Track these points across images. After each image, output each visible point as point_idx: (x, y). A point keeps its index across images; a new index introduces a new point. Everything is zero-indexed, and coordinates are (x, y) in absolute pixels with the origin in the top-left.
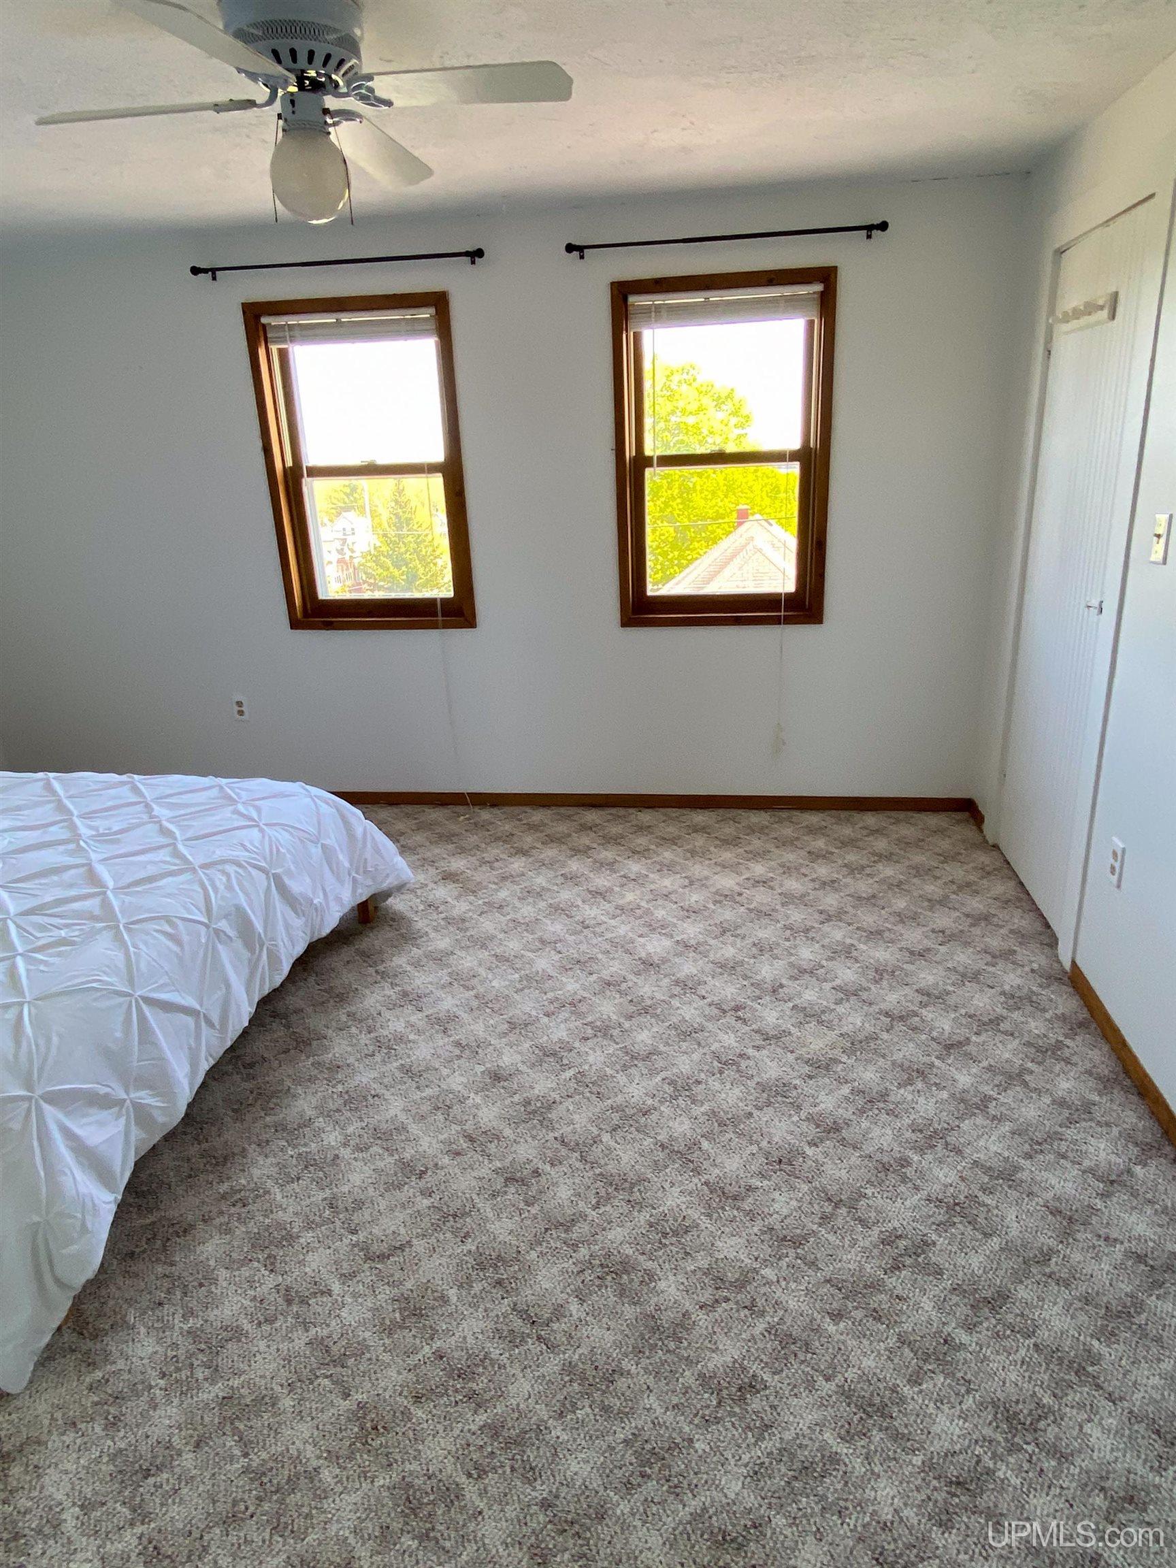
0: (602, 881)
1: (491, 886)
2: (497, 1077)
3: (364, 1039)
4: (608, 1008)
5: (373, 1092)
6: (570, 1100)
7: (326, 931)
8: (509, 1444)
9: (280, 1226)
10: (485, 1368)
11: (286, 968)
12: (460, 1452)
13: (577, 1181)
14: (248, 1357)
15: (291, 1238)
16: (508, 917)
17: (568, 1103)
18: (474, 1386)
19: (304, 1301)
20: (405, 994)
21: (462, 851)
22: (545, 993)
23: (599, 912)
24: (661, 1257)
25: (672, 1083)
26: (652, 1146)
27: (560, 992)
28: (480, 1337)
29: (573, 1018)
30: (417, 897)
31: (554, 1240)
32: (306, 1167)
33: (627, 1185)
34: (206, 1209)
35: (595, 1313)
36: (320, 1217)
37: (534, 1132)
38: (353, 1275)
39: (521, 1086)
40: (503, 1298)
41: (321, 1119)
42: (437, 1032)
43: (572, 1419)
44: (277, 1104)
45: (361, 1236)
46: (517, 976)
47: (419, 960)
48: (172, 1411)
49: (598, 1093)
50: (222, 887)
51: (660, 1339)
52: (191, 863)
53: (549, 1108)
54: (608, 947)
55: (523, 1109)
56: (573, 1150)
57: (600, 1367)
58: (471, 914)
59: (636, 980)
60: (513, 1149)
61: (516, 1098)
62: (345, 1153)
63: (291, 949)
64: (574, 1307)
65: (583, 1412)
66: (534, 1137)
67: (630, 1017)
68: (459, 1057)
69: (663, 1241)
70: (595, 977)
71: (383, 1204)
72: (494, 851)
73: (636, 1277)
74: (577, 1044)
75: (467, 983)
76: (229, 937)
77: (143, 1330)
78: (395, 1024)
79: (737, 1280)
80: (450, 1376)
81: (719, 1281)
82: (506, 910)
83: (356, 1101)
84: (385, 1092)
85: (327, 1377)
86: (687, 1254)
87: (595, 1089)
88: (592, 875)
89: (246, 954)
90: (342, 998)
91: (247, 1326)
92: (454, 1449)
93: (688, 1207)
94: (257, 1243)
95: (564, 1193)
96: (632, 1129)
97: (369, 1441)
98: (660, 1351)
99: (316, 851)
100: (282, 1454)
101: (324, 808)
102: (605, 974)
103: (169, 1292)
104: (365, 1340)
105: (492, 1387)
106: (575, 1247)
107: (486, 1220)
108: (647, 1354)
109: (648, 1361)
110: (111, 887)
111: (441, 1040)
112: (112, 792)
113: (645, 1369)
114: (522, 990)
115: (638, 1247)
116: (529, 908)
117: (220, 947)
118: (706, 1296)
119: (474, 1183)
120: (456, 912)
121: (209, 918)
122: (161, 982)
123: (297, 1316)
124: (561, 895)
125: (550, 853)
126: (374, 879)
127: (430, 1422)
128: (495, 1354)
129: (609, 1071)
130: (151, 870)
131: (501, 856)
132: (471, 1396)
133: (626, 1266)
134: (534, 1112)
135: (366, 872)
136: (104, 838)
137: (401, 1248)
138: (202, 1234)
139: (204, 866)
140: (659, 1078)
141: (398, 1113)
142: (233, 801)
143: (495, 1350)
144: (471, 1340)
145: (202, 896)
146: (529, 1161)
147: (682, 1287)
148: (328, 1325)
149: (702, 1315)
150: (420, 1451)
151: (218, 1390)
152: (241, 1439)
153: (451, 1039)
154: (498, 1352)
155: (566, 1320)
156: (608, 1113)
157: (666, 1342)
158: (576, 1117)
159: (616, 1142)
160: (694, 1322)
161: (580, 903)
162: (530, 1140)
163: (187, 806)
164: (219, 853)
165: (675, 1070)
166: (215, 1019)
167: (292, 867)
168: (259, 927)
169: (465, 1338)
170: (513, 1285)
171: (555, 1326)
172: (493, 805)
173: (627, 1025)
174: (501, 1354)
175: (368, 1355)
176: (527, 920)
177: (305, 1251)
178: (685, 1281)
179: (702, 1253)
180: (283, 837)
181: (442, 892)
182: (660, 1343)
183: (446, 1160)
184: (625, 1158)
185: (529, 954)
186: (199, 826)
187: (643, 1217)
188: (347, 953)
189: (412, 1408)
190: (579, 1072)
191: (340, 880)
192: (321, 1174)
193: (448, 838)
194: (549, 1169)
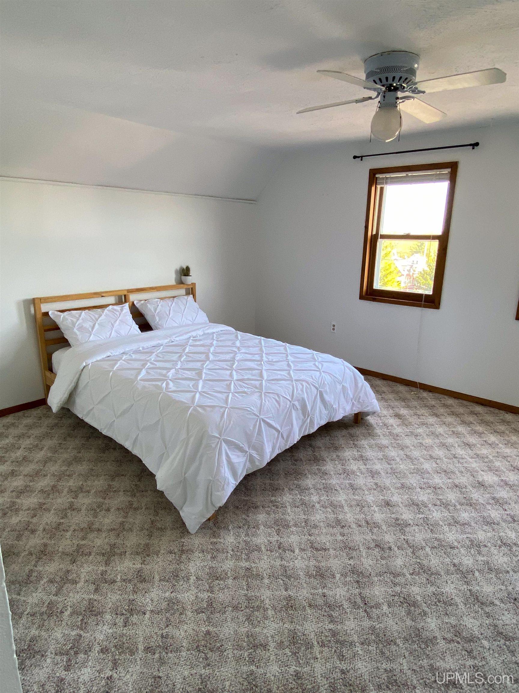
0: (472, 440)
1: (415, 425)
2: (388, 504)
3: (339, 467)
4: (452, 496)
5: (336, 488)
6: (417, 527)
7: (336, 419)
8: (337, 642)
9: (286, 520)
10: (340, 609)
11: (316, 428)
12: (318, 633)
13: (406, 560)
14: (260, 559)
15: (288, 526)
16: (419, 441)
17: (416, 528)
18: (333, 614)
19: (284, 551)
20: (361, 456)
21: (408, 407)
22: (423, 479)
23: (465, 453)
24: (433, 609)
25: (472, 541)
26: (449, 562)
27: (430, 481)
28: (342, 597)
29: (432, 494)
30: (381, 420)
31: (388, 578)
32: (302, 504)
33: (429, 572)
34: (264, 503)
35: (393, 614)
36: (301, 524)
37: (396, 533)
38: (304, 550)
39: (397, 512)
40: (357, 588)
41: (313, 490)
42: (369, 476)
43: (366, 648)
44: (300, 478)
45: (312, 538)
46: (413, 467)
47: (373, 445)
48: (231, 563)
49: (432, 530)
50: (299, 389)
51: (419, 641)
52: (292, 378)
53: (406, 526)
54: (463, 470)
55: (394, 521)
56: (410, 547)
57: (386, 636)
58: (401, 434)
59: (471, 489)
60: (384, 535)
61: (393, 516)
62: (317, 506)
63: (320, 421)
64: (385, 607)
65: (372, 648)
66: (394, 534)
67: (461, 504)
68: (375, 489)
69: (437, 603)
70: (451, 481)
71: (324, 531)
72: (423, 411)
73: (418, 611)
74: (430, 506)
75: (389, 462)
76: (298, 409)
77: (232, 533)
78: (354, 466)
79: (467, 637)
80: (325, 605)
81: (458, 633)
82: (418, 437)
83: (328, 489)
84: (340, 490)
85: (282, 580)
86: (447, 614)
87: (431, 527)
88: (468, 436)
89: (302, 417)
90: (336, 449)
91: (263, 549)
92: (316, 631)
93: (456, 596)
94: (276, 522)
95: (399, 562)
96: (442, 551)
97: (288, 610)
98: (416, 645)
99: (339, 387)
100: (258, 597)
101: (347, 371)
102: (457, 482)
103: (244, 525)
104: (300, 574)
105: (339, 618)
106: (395, 585)
107: (362, 556)
108: (410, 643)
109: (409, 646)
110: (265, 379)
111: (370, 480)
112: (278, 348)
113: (406, 649)
114: (413, 473)
115: (424, 600)
116: (430, 440)
117: (293, 410)
118: (449, 636)
119: (362, 540)
120: (395, 432)
121: (292, 399)
122: (269, 416)
123: (280, 554)
124: (448, 439)
125: (449, 419)
126: (362, 406)
127: (312, 616)
128: (345, 606)
129: (441, 523)
130: (279, 377)
131: (425, 414)
132: (330, 616)
133: (415, 604)
134: (399, 525)
135: (359, 402)
136: (270, 363)
137: (325, 550)
138: (260, 511)
139: (296, 380)
140: (465, 536)
141: (342, 500)
142: (315, 360)
143: (346, 605)
144: (338, 596)
145: (291, 390)
146: (389, 542)
147: (438, 626)
148: (289, 563)
149: (443, 642)
150: (304, 624)
151: (247, 564)
152: (248, 584)
153: (374, 481)
154: (347, 606)
155: (380, 610)
156: (433, 540)
157: (421, 643)
158: (417, 535)
159: (432, 553)
160: (438, 643)
161: (456, 445)
162: (392, 534)
163: (299, 358)
164: (303, 377)
165: (475, 536)
166: (285, 437)
167: (328, 390)
168: (309, 408)
169: (336, 594)
170: (363, 586)
171: (374, 610)
172: (430, 391)
173: (458, 507)
174: (348, 608)
175: (298, 581)
176: (427, 445)
177: (291, 533)
178: (441, 624)
179: (454, 618)
180: (328, 378)
181: (392, 421)
182: (418, 642)
183: (354, 526)
184: (433, 562)
185: (422, 460)
186: (300, 366)
187: (431, 589)
188: (344, 432)
189: (307, 608)
190: (426, 517)
191: (347, 402)
192: (306, 509)
193: (404, 400)
194: (396, 549)
